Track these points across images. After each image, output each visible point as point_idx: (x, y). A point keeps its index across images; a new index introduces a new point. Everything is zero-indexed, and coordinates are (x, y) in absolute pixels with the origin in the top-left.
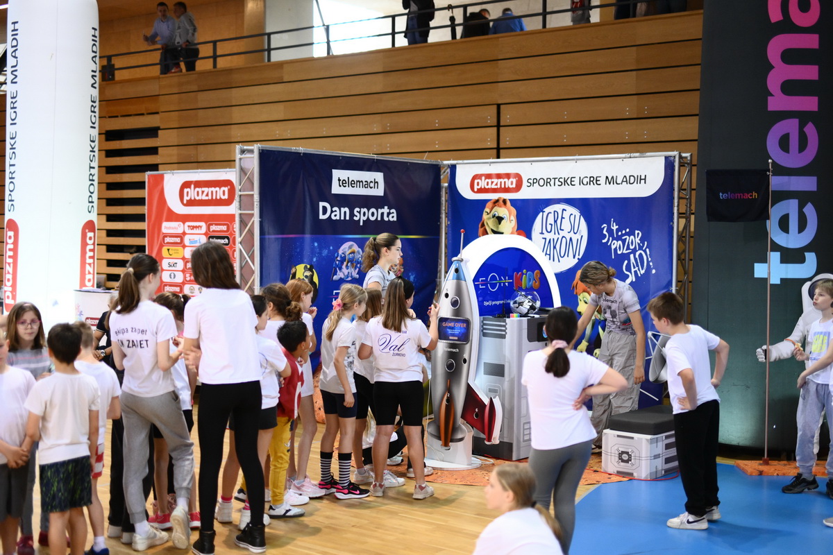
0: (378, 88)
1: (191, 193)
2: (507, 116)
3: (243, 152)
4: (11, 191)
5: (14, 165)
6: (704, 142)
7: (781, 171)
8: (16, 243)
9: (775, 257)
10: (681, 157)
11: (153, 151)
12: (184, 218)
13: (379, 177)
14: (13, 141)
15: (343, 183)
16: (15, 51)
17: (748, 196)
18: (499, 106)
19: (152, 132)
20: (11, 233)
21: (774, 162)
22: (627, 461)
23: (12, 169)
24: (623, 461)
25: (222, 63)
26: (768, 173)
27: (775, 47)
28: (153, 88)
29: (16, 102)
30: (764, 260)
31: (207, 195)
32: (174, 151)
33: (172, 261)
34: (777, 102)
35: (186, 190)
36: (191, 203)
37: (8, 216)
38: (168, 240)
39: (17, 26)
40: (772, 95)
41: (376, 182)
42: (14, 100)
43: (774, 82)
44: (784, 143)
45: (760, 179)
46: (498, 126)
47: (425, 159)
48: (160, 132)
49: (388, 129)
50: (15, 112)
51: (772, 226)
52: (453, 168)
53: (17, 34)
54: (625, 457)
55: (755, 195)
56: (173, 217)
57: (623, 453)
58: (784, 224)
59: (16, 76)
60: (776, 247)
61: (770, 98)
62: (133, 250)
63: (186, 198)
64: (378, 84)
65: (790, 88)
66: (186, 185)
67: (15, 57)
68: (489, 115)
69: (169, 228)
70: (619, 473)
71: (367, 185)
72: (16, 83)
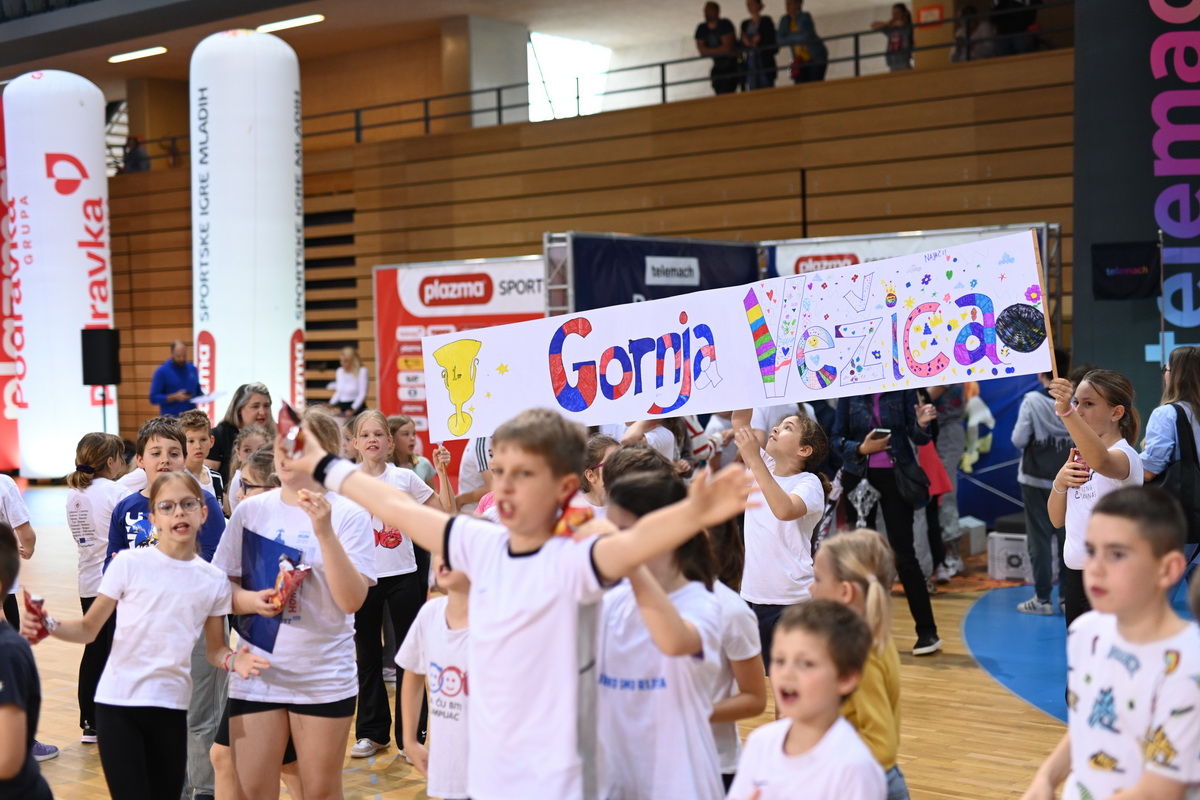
0: (647, 153)
1: (435, 291)
2: (813, 186)
3: (551, 240)
4: (204, 296)
5: (206, 264)
6: (1081, 208)
7: (1172, 241)
8: (212, 360)
9: (1168, 337)
10: (1049, 230)
11: (348, 239)
12: (426, 322)
13: (693, 263)
14: (204, 235)
15: (657, 272)
16: (204, 124)
17: (1137, 271)
18: (803, 172)
19: (346, 215)
20: (205, 348)
21: (1164, 234)
22: (1017, 566)
23: (204, 269)
24: (1013, 566)
25: (436, 127)
26: (1158, 245)
27: (1160, 106)
28: (345, 161)
29: (207, 186)
30: (1155, 341)
31: (456, 292)
32: (377, 239)
33: (411, 374)
34: (1164, 166)
35: (427, 288)
36: (435, 302)
37: (199, 327)
38: (405, 349)
39: (206, 94)
40: (1158, 158)
41: (690, 270)
42: (204, 184)
43: (1160, 143)
44: (1174, 211)
45: (1148, 250)
46: (804, 196)
47: (737, 240)
48: (357, 217)
49: (662, 204)
50: (207, 199)
51: (1164, 303)
52: (772, 250)
53: (205, 104)
54: (1015, 561)
55: (1145, 269)
56: (412, 320)
57: (1012, 557)
58: (1177, 301)
59: (206, 155)
60: (1169, 327)
61: (1156, 163)
62: (323, 366)
63: (428, 297)
64: (646, 148)
65: (1178, 150)
66: (428, 280)
67: (205, 131)
68: (792, 183)
69: (407, 334)
70: (1009, 579)
71: (681, 273)
72: (206, 163)
